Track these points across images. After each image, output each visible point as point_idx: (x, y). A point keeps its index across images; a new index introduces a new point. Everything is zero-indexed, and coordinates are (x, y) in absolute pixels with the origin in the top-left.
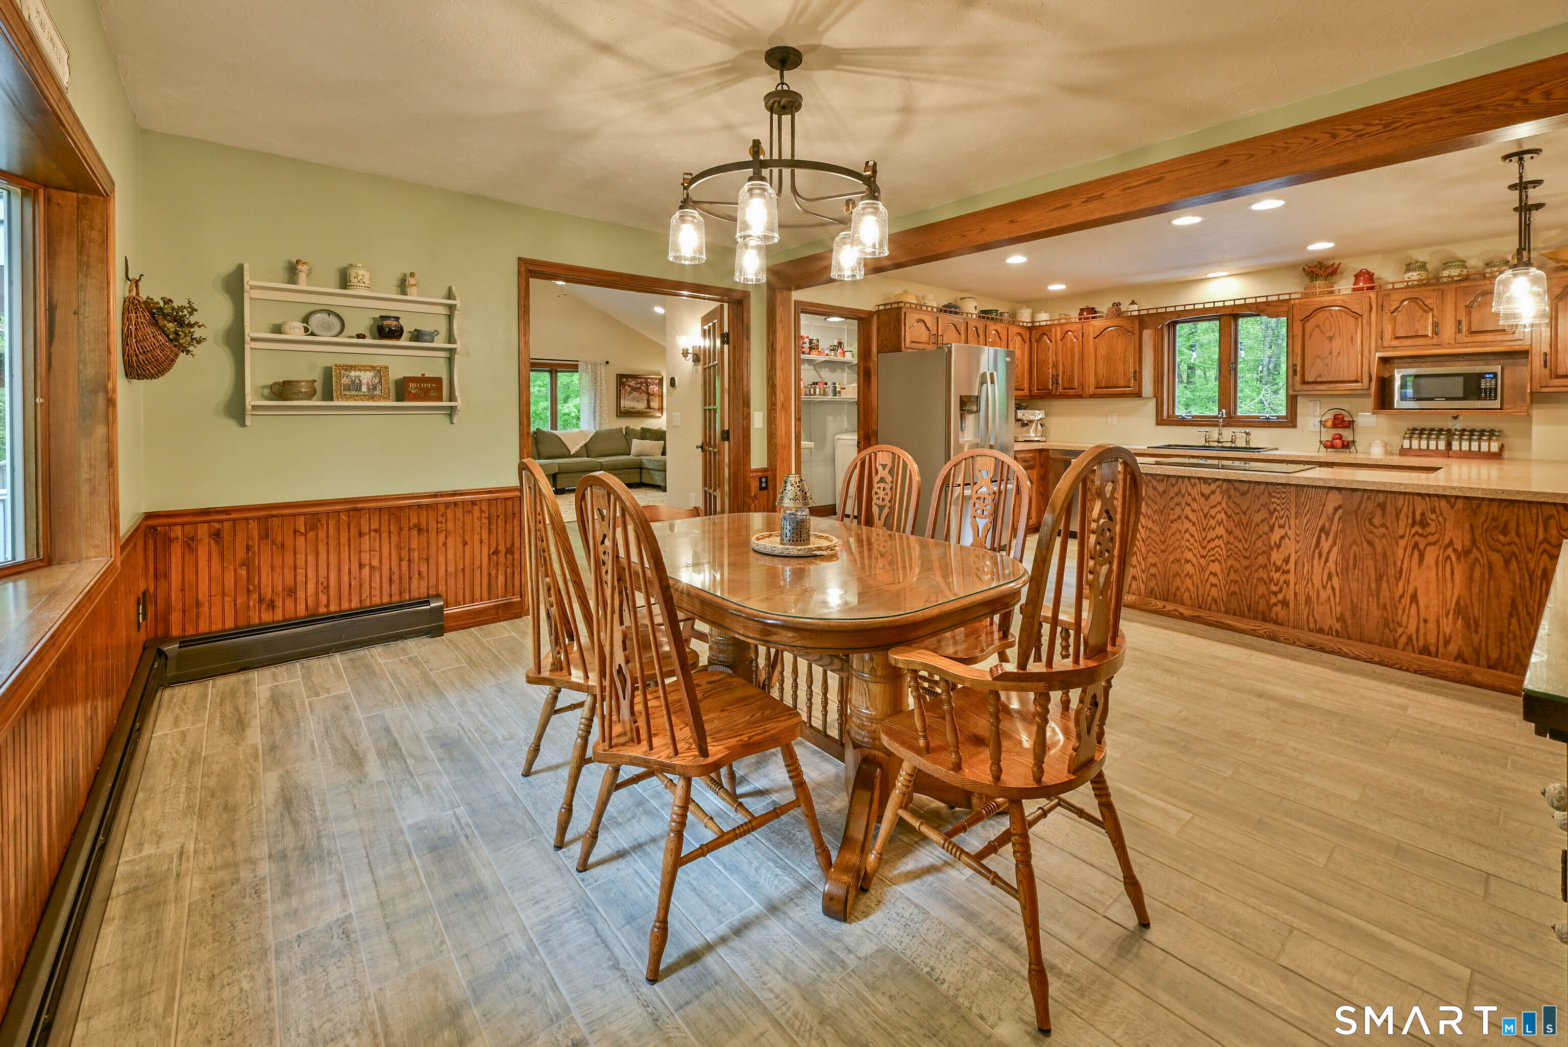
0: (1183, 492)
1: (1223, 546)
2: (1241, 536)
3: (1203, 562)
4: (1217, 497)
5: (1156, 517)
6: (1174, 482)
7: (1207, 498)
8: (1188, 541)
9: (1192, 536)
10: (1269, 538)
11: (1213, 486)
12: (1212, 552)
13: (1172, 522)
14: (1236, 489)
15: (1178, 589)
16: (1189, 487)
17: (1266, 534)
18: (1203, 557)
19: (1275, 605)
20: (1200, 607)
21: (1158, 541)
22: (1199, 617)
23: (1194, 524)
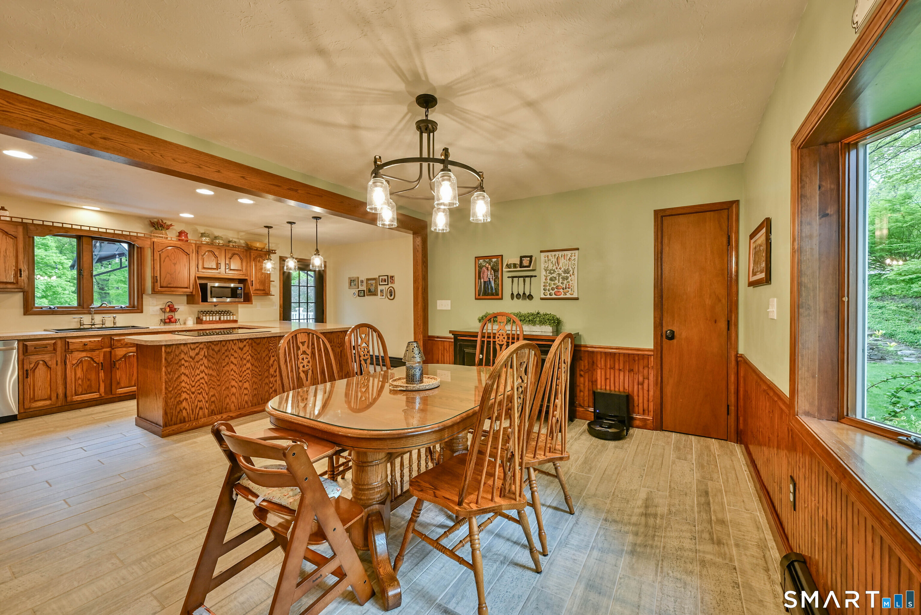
0: (229, 349)
1: (250, 373)
2: (257, 365)
3: (240, 384)
4: (247, 348)
5: (214, 367)
7: (242, 349)
8: (233, 375)
9: (235, 372)
10: (269, 363)
11: (245, 343)
12: (245, 377)
13: (224, 367)
14: (255, 342)
15: (228, 404)
16: (233, 345)
17: (267, 361)
18: (241, 381)
19: (272, 393)
20: (239, 409)
21: (216, 381)
22: (240, 414)
23: (236, 365)
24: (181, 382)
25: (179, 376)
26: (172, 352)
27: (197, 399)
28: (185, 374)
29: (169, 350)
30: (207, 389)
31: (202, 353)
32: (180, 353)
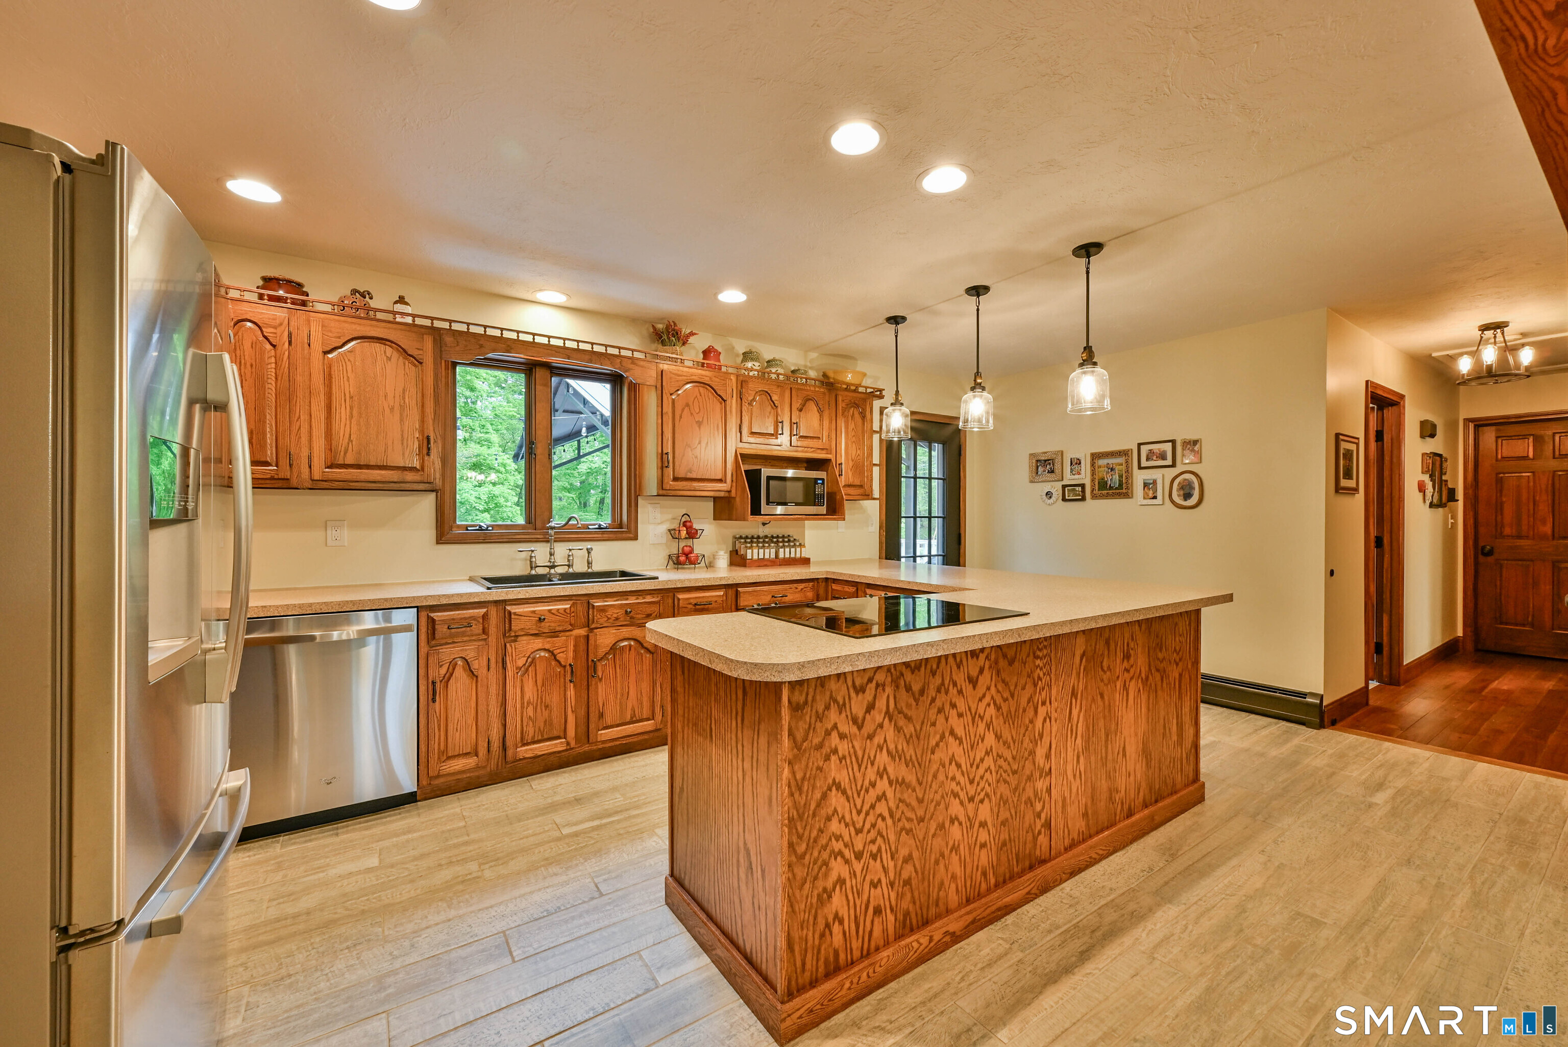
0: (947, 682)
1: (993, 767)
2: (1009, 739)
3: (971, 809)
5: (910, 752)
6: (935, 666)
7: (973, 682)
8: (953, 778)
9: (958, 766)
10: (1035, 727)
11: (982, 657)
12: (982, 785)
13: (933, 753)
14: (1005, 656)
15: (941, 886)
17: (1032, 721)
18: (972, 799)
19: (1040, 833)
21: (914, 803)
23: (960, 741)
24: (829, 819)
25: (824, 796)
26: (806, 703)
27: (868, 878)
28: (838, 786)
29: (799, 698)
30: (892, 837)
31: (881, 704)
32: (827, 708)
